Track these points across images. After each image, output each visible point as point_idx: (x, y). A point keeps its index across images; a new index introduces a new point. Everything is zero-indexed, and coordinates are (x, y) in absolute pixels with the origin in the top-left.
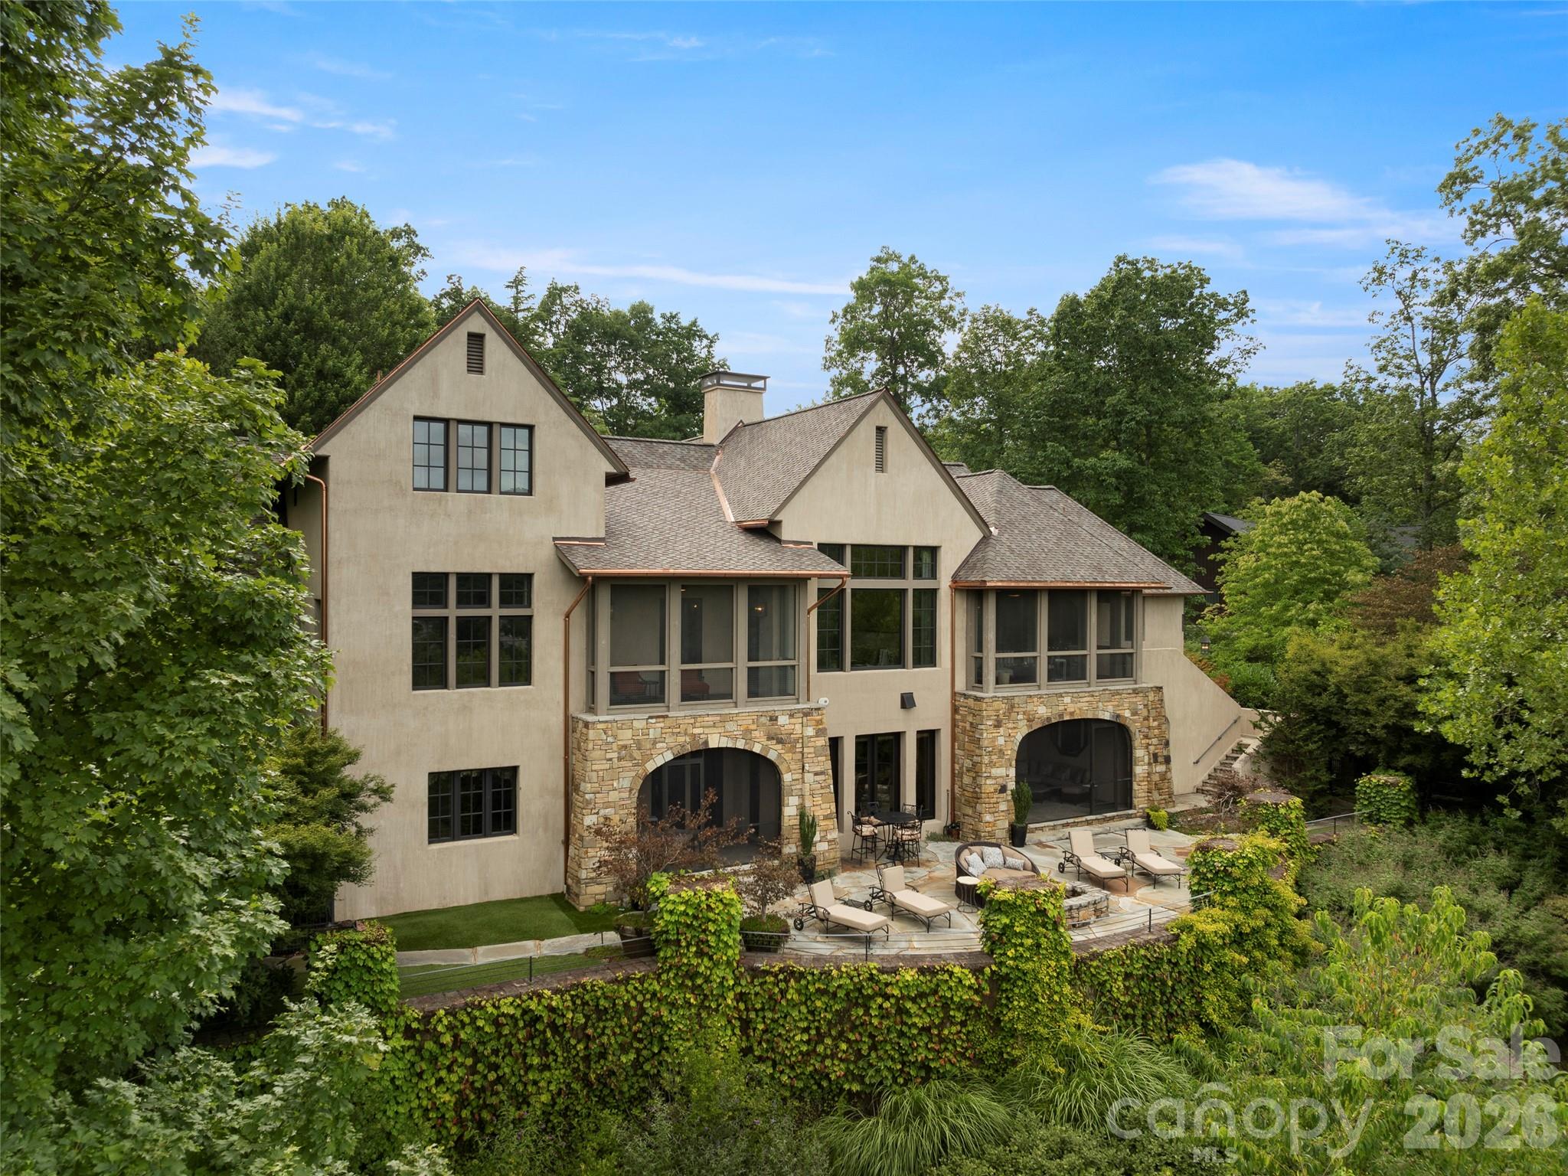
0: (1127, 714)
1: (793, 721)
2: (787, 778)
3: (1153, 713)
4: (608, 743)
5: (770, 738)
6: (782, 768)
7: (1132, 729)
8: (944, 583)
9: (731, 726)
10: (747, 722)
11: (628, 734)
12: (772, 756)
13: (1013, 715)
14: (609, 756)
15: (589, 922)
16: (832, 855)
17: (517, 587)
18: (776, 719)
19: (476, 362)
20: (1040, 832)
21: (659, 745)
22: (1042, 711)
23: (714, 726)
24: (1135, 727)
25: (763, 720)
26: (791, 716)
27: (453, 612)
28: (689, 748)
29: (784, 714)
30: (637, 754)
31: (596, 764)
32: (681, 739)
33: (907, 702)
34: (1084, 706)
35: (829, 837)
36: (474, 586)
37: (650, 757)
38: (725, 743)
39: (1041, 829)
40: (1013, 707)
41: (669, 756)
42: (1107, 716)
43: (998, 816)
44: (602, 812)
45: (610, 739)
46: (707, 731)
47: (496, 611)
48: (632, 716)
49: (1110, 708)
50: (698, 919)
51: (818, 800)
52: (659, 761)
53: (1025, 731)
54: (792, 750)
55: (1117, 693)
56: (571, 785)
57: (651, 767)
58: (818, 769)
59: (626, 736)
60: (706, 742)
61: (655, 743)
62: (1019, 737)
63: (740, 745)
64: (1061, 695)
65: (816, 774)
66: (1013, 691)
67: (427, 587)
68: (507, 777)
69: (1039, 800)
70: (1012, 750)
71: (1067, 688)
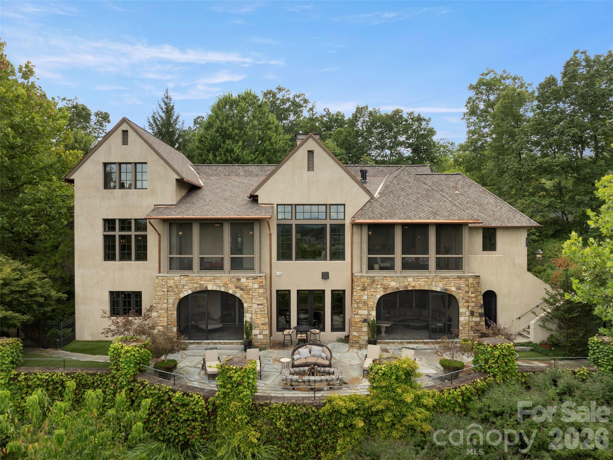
0: (453, 289)
1: (248, 281)
2: (245, 305)
3: (472, 289)
4: (163, 285)
5: (236, 288)
6: (243, 301)
7: (457, 297)
9: (218, 281)
10: (226, 280)
11: (172, 282)
12: (238, 295)
13: (374, 285)
14: (163, 290)
16: (265, 341)
17: (141, 225)
18: (240, 280)
19: (125, 141)
21: (185, 287)
23: (210, 281)
24: (459, 296)
25: (233, 280)
26: (247, 279)
27: (117, 233)
28: (199, 289)
29: (244, 278)
30: (176, 290)
32: (195, 285)
33: (325, 276)
34: (422, 284)
35: (264, 333)
36: (125, 224)
37: (182, 292)
38: (215, 288)
39: (393, 343)
40: (374, 281)
41: (190, 292)
42: (438, 289)
43: (361, 333)
44: (159, 312)
45: (164, 283)
46: (207, 283)
47: (133, 233)
48: (173, 275)
49: (441, 285)
51: (259, 316)
52: (186, 294)
53: (382, 294)
54: (248, 293)
55: (446, 278)
57: (182, 296)
58: (260, 303)
59: (171, 283)
60: (207, 287)
61: (183, 286)
62: (378, 296)
63: (223, 289)
64: (406, 277)
65: (258, 305)
66: (377, 274)
67: (109, 224)
68: (138, 295)
69: (389, 331)
70: (373, 303)
71: (413, 273)
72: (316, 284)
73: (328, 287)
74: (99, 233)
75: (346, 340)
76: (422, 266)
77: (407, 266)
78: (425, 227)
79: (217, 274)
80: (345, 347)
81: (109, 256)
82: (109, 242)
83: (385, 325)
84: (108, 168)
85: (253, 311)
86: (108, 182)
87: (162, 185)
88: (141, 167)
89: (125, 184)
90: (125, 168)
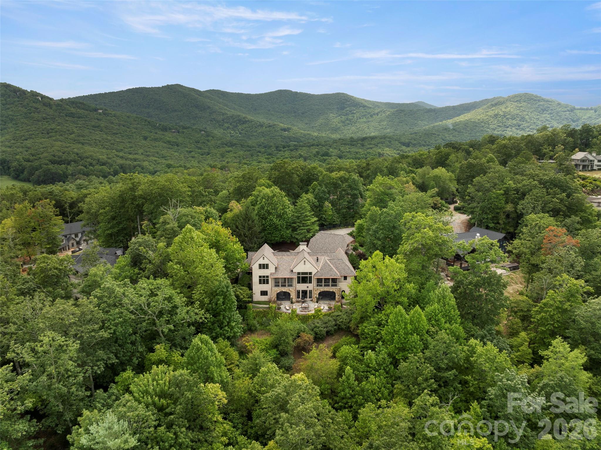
0: (334, 291)
2: (291, 294)
3: (339, 291)
8: (313, 276)
10: (287, 289)
11: (276, 290)
12: (289, 292)
13: (318, 290)
14: (274, 291)
16: (295, 301)
17: (267, 277)
20: (321, 302)
21: (278, 290)
22: (322, 290)
23: (283, 289)
24: (336, 292)
28: (281, 291)
29: (291, 288)
33: (308, 287)
34: (328, 290)
35: (295, 299)
36: (264, 277)
37: (277, 292)
38: (284, 291)
41: (279, 292)
42: (331, 291)
43: (316, 300)
50: (272, 307)
53: (320, 291)
54: (292, 292)
55: (333, 288)
56: (272, 293)
58: (294, 294)
63: (286, 291)
66: (319, 288)
67: (260, 277)
68: (267, 291)
69: (321, 298)
70: (318, 294)
71: (326, 287)
72: (305, 289)
73: (308, 290)
74: (258, 279)
75: (312, 300)
76: (329, 286)
77: (325, 286)
78: (329, 279)
79: (285, 288)
80: (311, 302)
81: (260, 283)
82: (260, 280)
83: (320, 297)
84: (260, 265)
85: (293, 296)
86: (260, 268)
87: (272, 269)
88: (267, 265)
89: (264, 268)
90: (264, 265)
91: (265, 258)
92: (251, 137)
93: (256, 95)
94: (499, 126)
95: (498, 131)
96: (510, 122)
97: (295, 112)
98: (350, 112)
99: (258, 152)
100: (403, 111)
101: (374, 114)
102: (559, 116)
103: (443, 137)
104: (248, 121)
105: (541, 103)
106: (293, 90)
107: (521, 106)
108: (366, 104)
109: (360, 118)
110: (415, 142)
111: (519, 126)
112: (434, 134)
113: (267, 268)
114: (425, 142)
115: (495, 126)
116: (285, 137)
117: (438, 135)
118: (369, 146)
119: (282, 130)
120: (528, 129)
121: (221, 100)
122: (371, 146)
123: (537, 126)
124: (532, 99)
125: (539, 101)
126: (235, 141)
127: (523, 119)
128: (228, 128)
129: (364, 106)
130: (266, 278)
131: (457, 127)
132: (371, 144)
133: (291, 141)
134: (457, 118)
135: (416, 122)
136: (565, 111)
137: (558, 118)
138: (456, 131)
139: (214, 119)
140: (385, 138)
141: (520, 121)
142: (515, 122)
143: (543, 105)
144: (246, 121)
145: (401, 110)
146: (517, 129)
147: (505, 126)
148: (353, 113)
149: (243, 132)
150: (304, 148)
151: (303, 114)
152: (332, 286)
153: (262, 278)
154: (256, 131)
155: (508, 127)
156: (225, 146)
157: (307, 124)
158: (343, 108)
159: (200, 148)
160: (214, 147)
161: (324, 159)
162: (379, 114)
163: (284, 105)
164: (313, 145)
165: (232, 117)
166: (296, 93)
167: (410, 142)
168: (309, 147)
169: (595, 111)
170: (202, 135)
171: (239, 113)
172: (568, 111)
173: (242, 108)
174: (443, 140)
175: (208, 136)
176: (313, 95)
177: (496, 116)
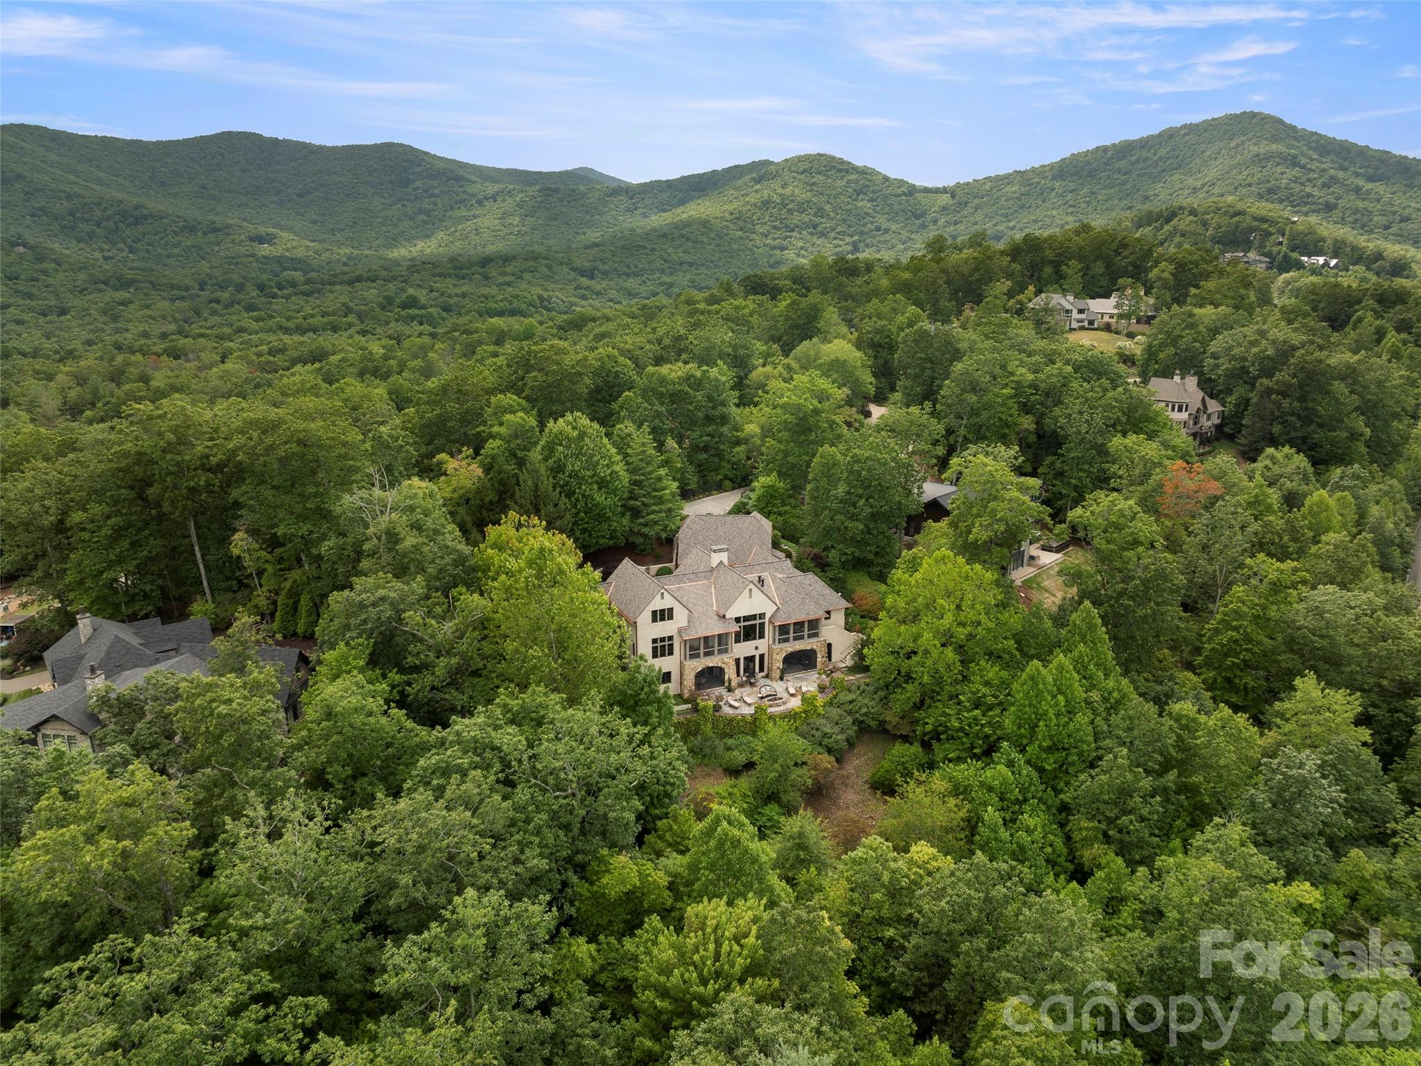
0: (815, 647)
1: (728, 659)
2: (726, 670)
3: (823, 646)
5: (722, 662)
6: (725, 668)
7: (816, 651)
8: (767, 620)
9: (714, 661)
10: (718, 660)
12: (722, 666)
13: (782, 651)
14: (689, 669)
15: (686, 702)
16: (736, 685)
19: (662, 597)
20: (788, 677)
21: (699, 667)
22: (790, 650)
25: (721, 659)
26: (728, 656)
28: (705, 667)
29: (725, 657)
30: (695, 669)
31: (687, 672)
32: (703, 665)
33: (757, 648)
34: (802, 647)
35: (736, 682)
36: (663, 640)
37: (697, 669)
38: (713, 665)
40: (782, 649)
41: (702, 669)
42: (809, 649)
43: (777, 674)
44: (688, 680)
45: (689, 666)
46: (709, 663)
48: (694, 661)
49: (810, 646)
50: (705, 707)
51: (733, 673)
52: (700, 670)
53: (786, 654)
54: (728, 664)
55: (812, 642)
56: (681, 675)
57: (698, 671)
58: (734, 667)
59: (692, 665)
60: (709, 665)
62: (784, 655)
63: (716, 665)
64: (796, 645)
65: (732, 670)
66: (783, 645)
67: (654, 641)
68: (670, 673)
70: (781, 659)
71: (797, 642)
72: (751, 652)
73: (757, 653)
74: (651, 645)
75: (767, 676)
76: (802, 637)
77: (795, 639)
78: (802, 622)
79: (713, 658)
80: (767, 681)
81: (655, 655)
82: (655, 649)
83: (787, 667)
84: (654, 613)
85: (730, 673)
86: (654, 620)
87: (681, 617)
88: (671, 610)
89: (662, 619)
90: (662, 611)
91: (666, 594)
92: (167, 261)
93: (158, 143)
94: (775, 227)
95: (775, 239)
96: (796, 219)
97: (279, 192)
98: (425, 191)
99: (211, 302)
100: (556, 191)
101: (487, 198)
102: (890, 205)
103: (665, 255)
104: (151, 215)
105: (852, 177)
106: (267, 134)
107: (815, 184)
108: (462, 172)
109: (452, 208)
110: (606, 267)
111: (815, 227)
112: (644, 247)
113: (671, 617)
114: (628, 267)
115: (768, 228)
116: (265, 257)
117: (653, 250)
118: (501, 279)
119: (252, 239)
120: (833, 235)
121: (52, 157)
122: (507, 279)
123: (850, 226)
124: (834, 167)
125: (847, 171)
126: (129, 275)
127: (820, 212)
128: (91, 235)
129: (458, 179)
130: (667, 643)
131: (688, 230)
132: (504, 274)
133: (286, 269)
134: (682, 209)
135: (588, 218)
136: (899, 196)
137: (887, 209)
138: (687, 239)
139: (42, 209)
140: (535, 259)
141: (816, 215)
142: (805, 218)
143: (856, 182)
144: (145, 217)
145: (549, 189)
146: (812, 234)
147: (787, 227)
148: (434, 196)
149: (138, 246)
150: (337, 287)
151: (300, 196)
152: (810, 636)
153: (659, 644)
154: (179, 244)
155: (792, 230)
156: (102, 286)
157: (315, 222)
158: (405, 183)
159: (30, 296)
160: (71, 292)
161: (409, 315)
162: (499, 199)
163: (244, 172)
164: (358, 279)
165: (98, 204)
166: (275, 142)
167: (595, 268)
168: (351, 283)
169: (953, 196)
170: (21, 256)
171: (120, 196)
172: (905, 194)
173: (121, 180)
174: (665, 261)
175: (40, 259)
176: (321, 148)
177: (766, 203)
